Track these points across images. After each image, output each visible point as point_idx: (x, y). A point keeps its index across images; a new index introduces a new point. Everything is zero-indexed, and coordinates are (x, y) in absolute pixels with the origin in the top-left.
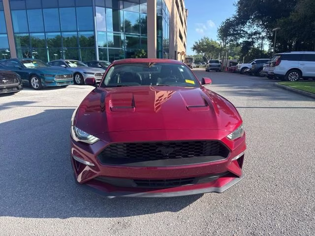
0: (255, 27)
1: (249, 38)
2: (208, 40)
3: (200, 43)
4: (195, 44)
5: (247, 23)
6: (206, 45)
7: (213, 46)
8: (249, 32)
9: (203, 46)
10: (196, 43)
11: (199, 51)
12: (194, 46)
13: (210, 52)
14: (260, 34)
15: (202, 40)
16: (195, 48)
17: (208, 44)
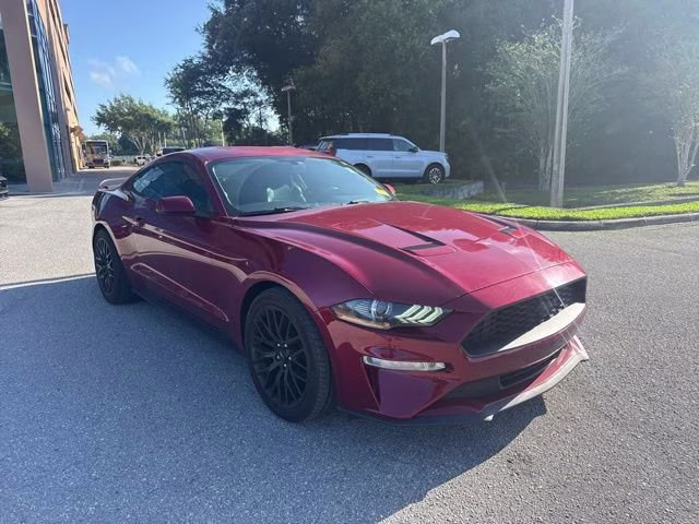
0: (247, 82)
1: (237, 103)
2: (132, 101)
3: (112, 108)
4: (100, 110)
5: (230, 72)
6: (129, 114)
7: (147, 116)
8: (234, 90)
9: (122, 114)
10: (103, 106)
11: (113, 128)
12: (99, 113)
13: (143, 129)
14: (255, 95)
15: (116, 100)
16: (101, 119)
17: (133, 111)
